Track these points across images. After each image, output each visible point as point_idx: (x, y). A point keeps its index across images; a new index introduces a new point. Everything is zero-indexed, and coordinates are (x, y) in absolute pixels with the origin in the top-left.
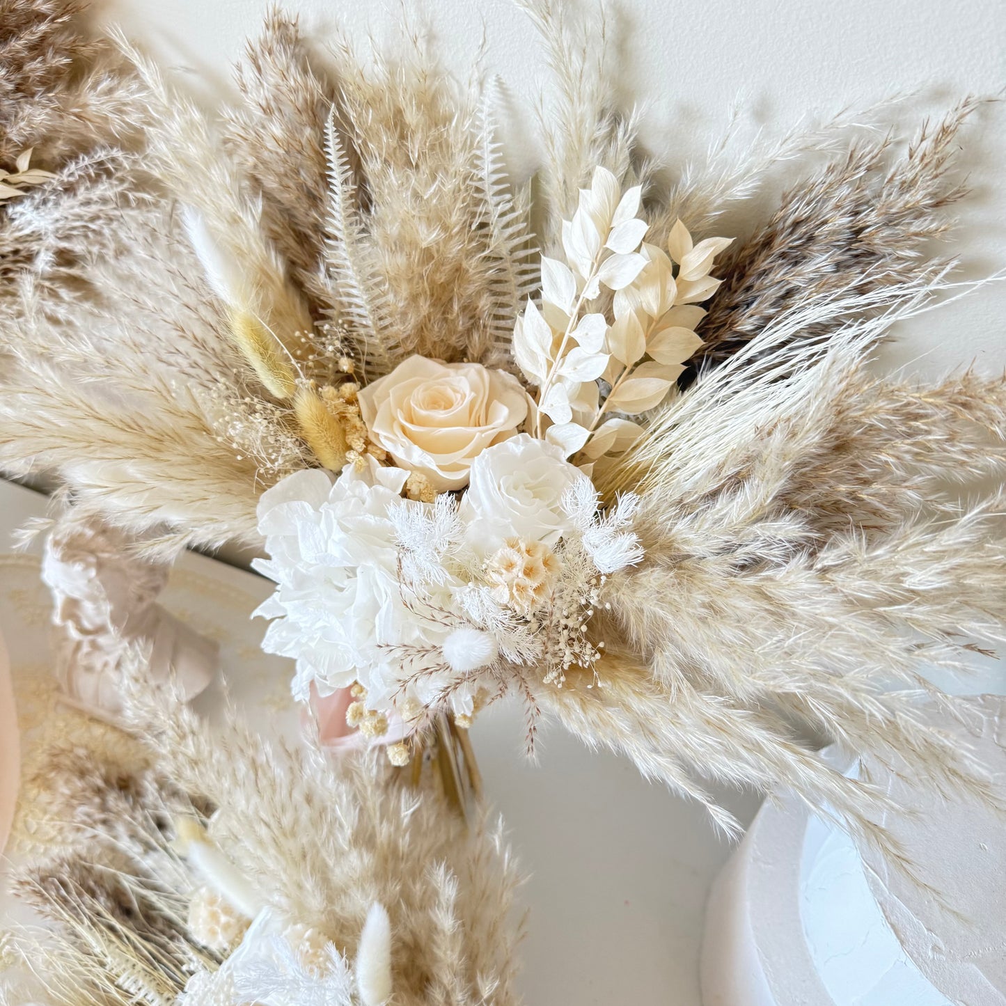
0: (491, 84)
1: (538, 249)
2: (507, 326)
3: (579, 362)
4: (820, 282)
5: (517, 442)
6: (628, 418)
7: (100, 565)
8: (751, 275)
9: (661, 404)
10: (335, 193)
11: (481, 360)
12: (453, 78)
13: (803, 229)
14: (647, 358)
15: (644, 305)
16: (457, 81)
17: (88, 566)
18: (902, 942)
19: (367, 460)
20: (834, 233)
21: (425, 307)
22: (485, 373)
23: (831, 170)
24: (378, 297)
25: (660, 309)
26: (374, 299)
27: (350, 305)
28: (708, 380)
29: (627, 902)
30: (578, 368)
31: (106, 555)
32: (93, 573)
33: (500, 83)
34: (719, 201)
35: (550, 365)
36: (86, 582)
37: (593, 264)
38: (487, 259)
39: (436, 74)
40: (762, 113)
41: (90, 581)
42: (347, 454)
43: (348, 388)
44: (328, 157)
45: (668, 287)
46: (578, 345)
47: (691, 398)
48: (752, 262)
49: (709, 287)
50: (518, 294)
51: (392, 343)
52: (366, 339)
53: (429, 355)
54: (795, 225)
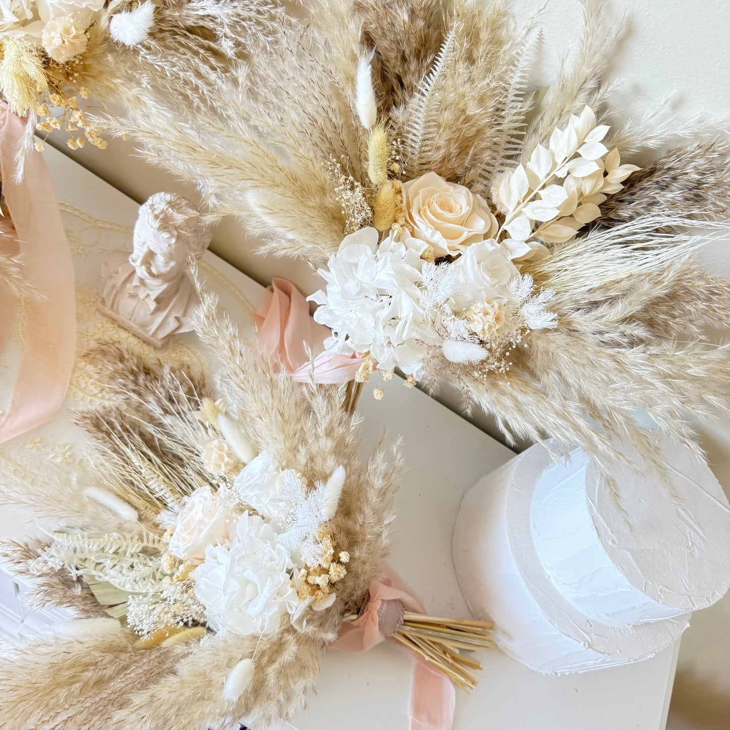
0: (534, 34)
1: (525, 133)
2: (489, 170)
3: (537, 208)
4: (673, 204)
5: (492, 244)
6: (542, 243)
7: (179, 238)
8: (636, 188)
9: (568, 241)
10: (435, 70)
11: (470, 186)
12: (514, 20)
13: (672, 173)
14: (572, 216)
15: (583, 188)
16: (516, 23)
17: (172, 236)
18: (599, 535)
19: (403, 230)
20: (689, 181)
21: (454, 150)
22: (471, 194)
23: (700, 147)
24: (429, 133)
25: (590, 193)
26: (425, 134)
27: (409, 132)
28: (594, 237)
29: (420, 495)
30: (535, 211)
31: (183, 232)
32: (173, 241)
33: (541, 32)
34: (639, 145)
35: (519, 203)
36: (167, 245)
37: (566, 158)
38: (499, 131)
39: (505, 14)
40: (677, 104)
41: (170, 245)
42: (393, 224)
43: (398, 183)
44: (441, 49)
45: (599, 183)
46: (541, 199)
47: (582, 245)
48: (640, 181)
49: (615, 187)
50: (503, 153)
51: (423, 161)
52: (410, 155)
53: (440, 175)
54: (670, 169)
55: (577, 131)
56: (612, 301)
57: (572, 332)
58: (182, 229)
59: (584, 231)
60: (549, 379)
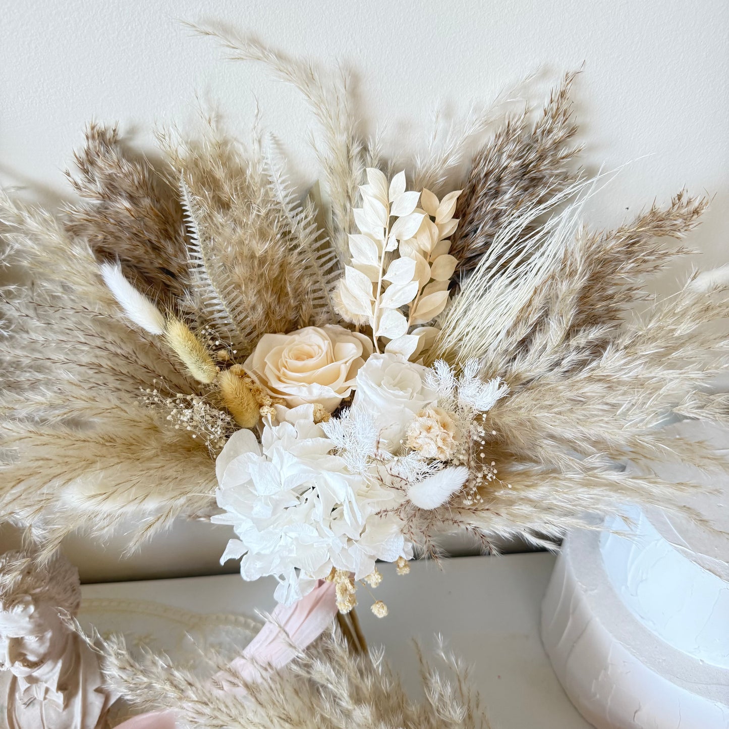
0: (267, 141)
1: (328, 238)
2: (320, 296)
3: (394, 294)
4: (516, 203)
5: (377, 358)
7: (36, 601)
8: (470, 213)
9: (446, 306)
10: (194, 233)
11: (312, 323)
12: (238, 141)
13: (492, 176)
14: (432, 280)
15: (421, 246)
16: (242, 144)
17: (27, 605)
19: (276, 408)
20: (513, 172)
21: (269, 298)
22: (319, 329)
23: (498, 137)
24: (233, 300)
25: (432, 247)
26: (230, 303)
27: (212, 313)
28: (468, 285)
30: (394, 299)
31: (38, 590)
32: (32, 609)
33: (274, 138)
34: (441, 172)
35: (373, 303)
36: (27, 619)
37: (385, 229)
38: (300, 253)
39: (225, 143)
40: (448, 112)
41: (31, 617)
42: (261, 411)
43: (236, 367)
44: (184, 208)
45: (433, 231)
46: (391, 283)
47: (461, 301)
48: (468, 206)
49: (451, 227)
50: (321, 272)
51: (248, 331)
52: (229, 334)
53: (275, 332)
54: (487, 175)
55: (376, 197)
56: (539, 326)
57: (527, 384)
58: (34, 589)
59: (454, 286)
60: (547, 449)
